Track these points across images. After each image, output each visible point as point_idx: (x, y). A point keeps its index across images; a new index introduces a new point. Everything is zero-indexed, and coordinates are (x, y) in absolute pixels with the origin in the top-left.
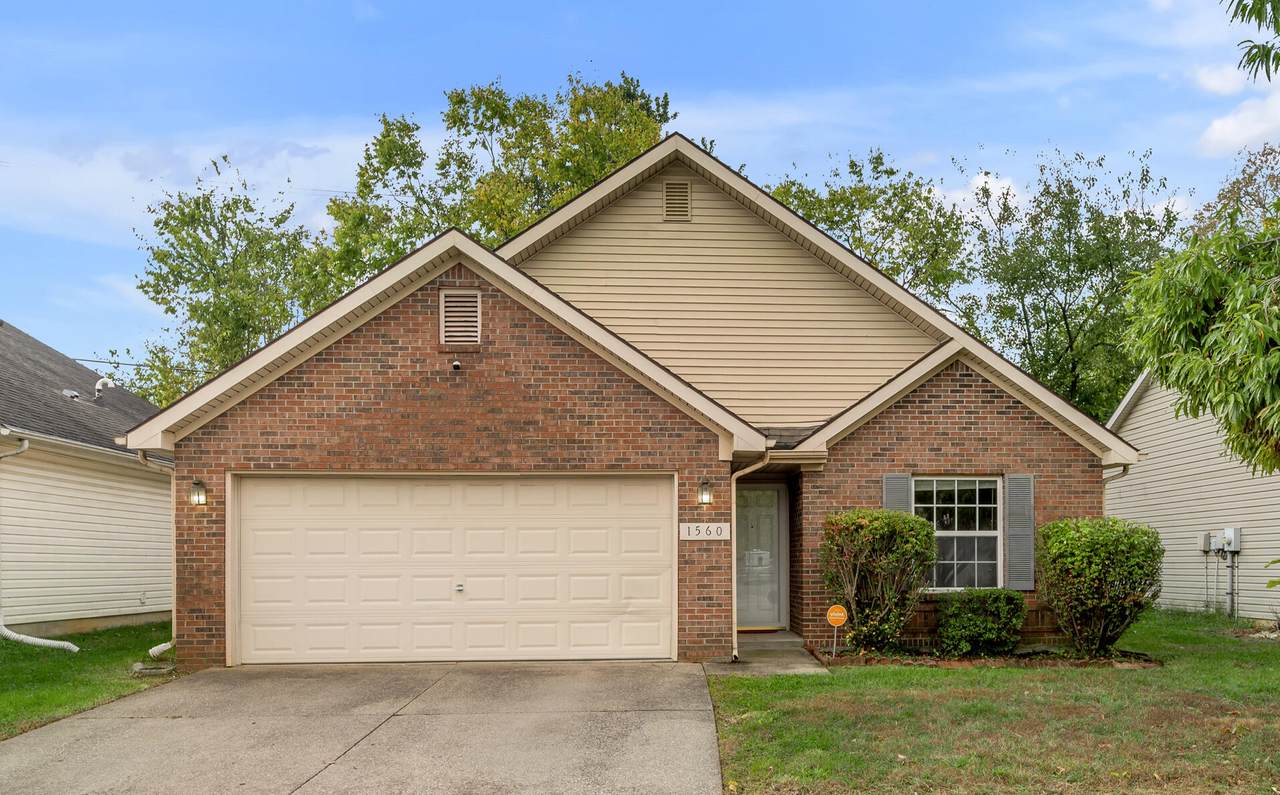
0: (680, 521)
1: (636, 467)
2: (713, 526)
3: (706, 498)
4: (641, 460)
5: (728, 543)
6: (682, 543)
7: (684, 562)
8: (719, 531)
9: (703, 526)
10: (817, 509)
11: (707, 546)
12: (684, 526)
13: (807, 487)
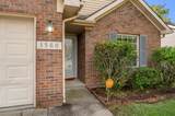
0: (37, 40)
1: (12, 11)
2: (54, 43)
3: (50, 29)
4: (15, 8)
5: (61, 51)
6: (38, 51)
7: (39, 60)
8: (57, 45)
9: (49, 43)
10: (90, 43)
11: (50, 53)
12: (39, 43)
13: (87, 37)
